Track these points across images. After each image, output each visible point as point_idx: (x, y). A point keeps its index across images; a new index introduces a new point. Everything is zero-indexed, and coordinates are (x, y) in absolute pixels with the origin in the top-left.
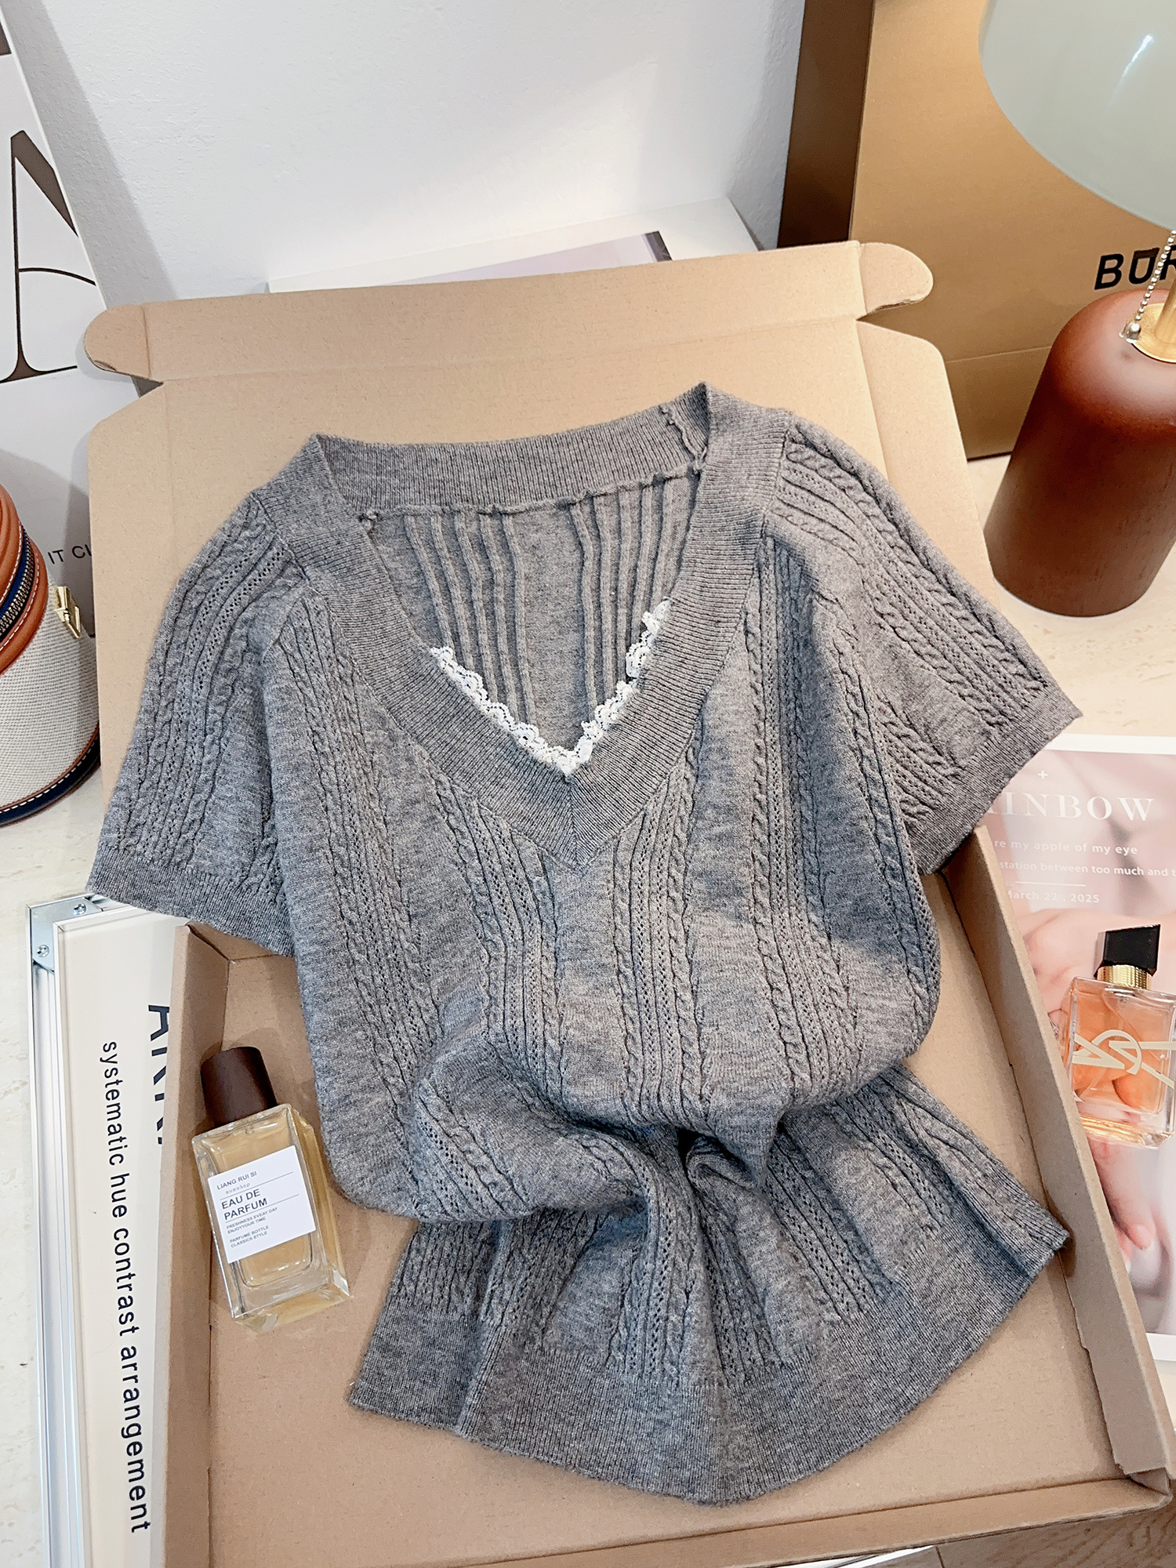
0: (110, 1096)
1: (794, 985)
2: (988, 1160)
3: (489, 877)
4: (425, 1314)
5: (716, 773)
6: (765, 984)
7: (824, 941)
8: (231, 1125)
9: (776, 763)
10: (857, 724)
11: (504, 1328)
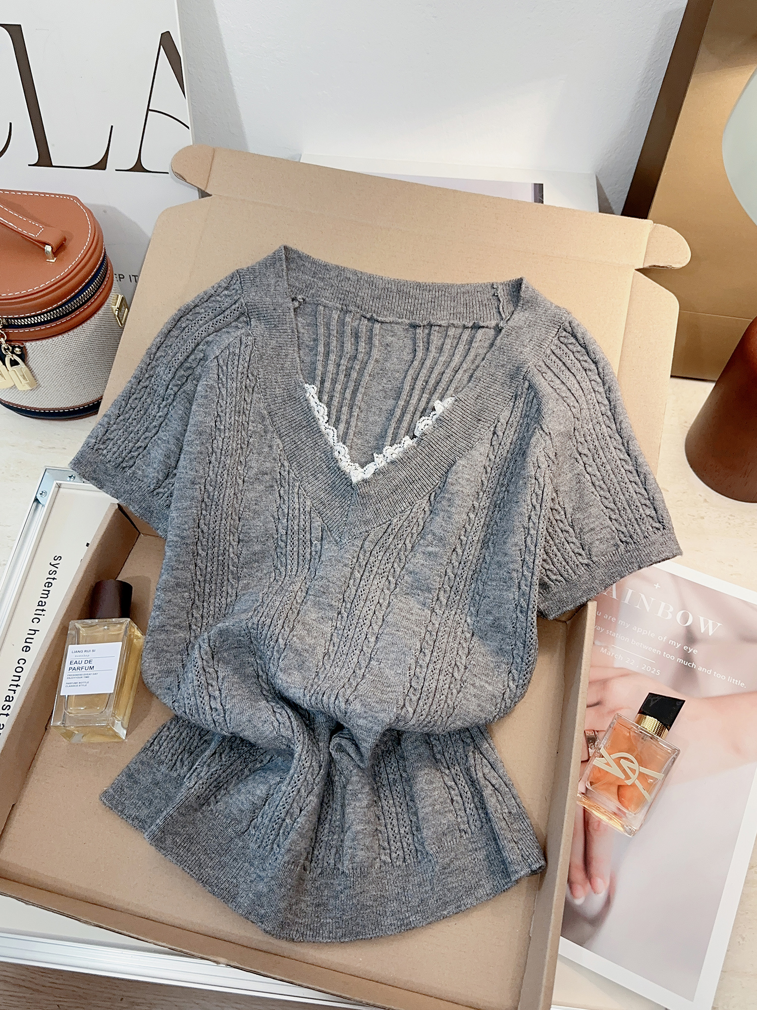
0: (47, 585)
1: (435, 654)
2: (516, 804)
3: (289, 532)
4: (159, 766)
5: (442, 514)
6: (418, 647)
7: (468, 635)
8: (97, 620)
9: (479, 521)
10: (532, 513)
11: (193, 790)
